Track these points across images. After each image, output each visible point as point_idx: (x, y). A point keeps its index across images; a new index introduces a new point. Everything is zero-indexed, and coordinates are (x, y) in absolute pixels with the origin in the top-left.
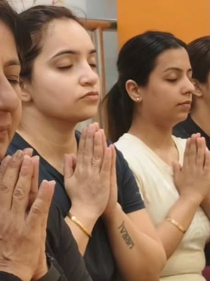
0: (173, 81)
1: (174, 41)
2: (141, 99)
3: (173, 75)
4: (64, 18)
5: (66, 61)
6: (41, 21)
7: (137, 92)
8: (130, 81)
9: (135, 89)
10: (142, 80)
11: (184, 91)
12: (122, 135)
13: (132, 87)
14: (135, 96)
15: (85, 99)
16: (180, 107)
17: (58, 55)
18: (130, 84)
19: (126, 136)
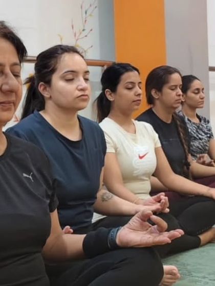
0: (130, 89)
1: (131, 68)
2: (113, 99)
3: (130, 86)
4: (72, 52)
5: (70, 76)
6: (58, 54)
7: (111, 96)
8: (107, 90)
9: (110, 94)
10: (114, 90)
11: (137, 94)
12: (104, 119)
13: (108, 93)
14: (110, 98)
15: (80, 98)
16: (135, 103)
17: (66, 72)
18: (107, 91)
19: (106, 119)
